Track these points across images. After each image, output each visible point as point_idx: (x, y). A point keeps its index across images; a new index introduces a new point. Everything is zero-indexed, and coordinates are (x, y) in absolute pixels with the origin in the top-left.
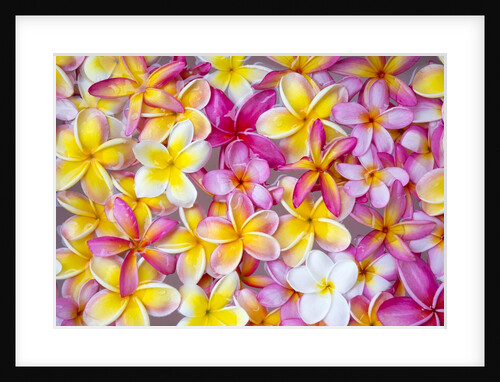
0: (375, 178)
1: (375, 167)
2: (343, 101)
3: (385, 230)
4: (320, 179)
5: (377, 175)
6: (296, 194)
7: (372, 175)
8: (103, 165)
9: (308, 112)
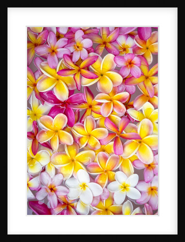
0: (79, 46)
1: (75, 46)
2: (47, 64)
3: (105, 43)
4: (84, 68)
5: (78, 45)
6: (92, 78)
7: (78, 47)
8: (77, 154)
9: (54, 78)
